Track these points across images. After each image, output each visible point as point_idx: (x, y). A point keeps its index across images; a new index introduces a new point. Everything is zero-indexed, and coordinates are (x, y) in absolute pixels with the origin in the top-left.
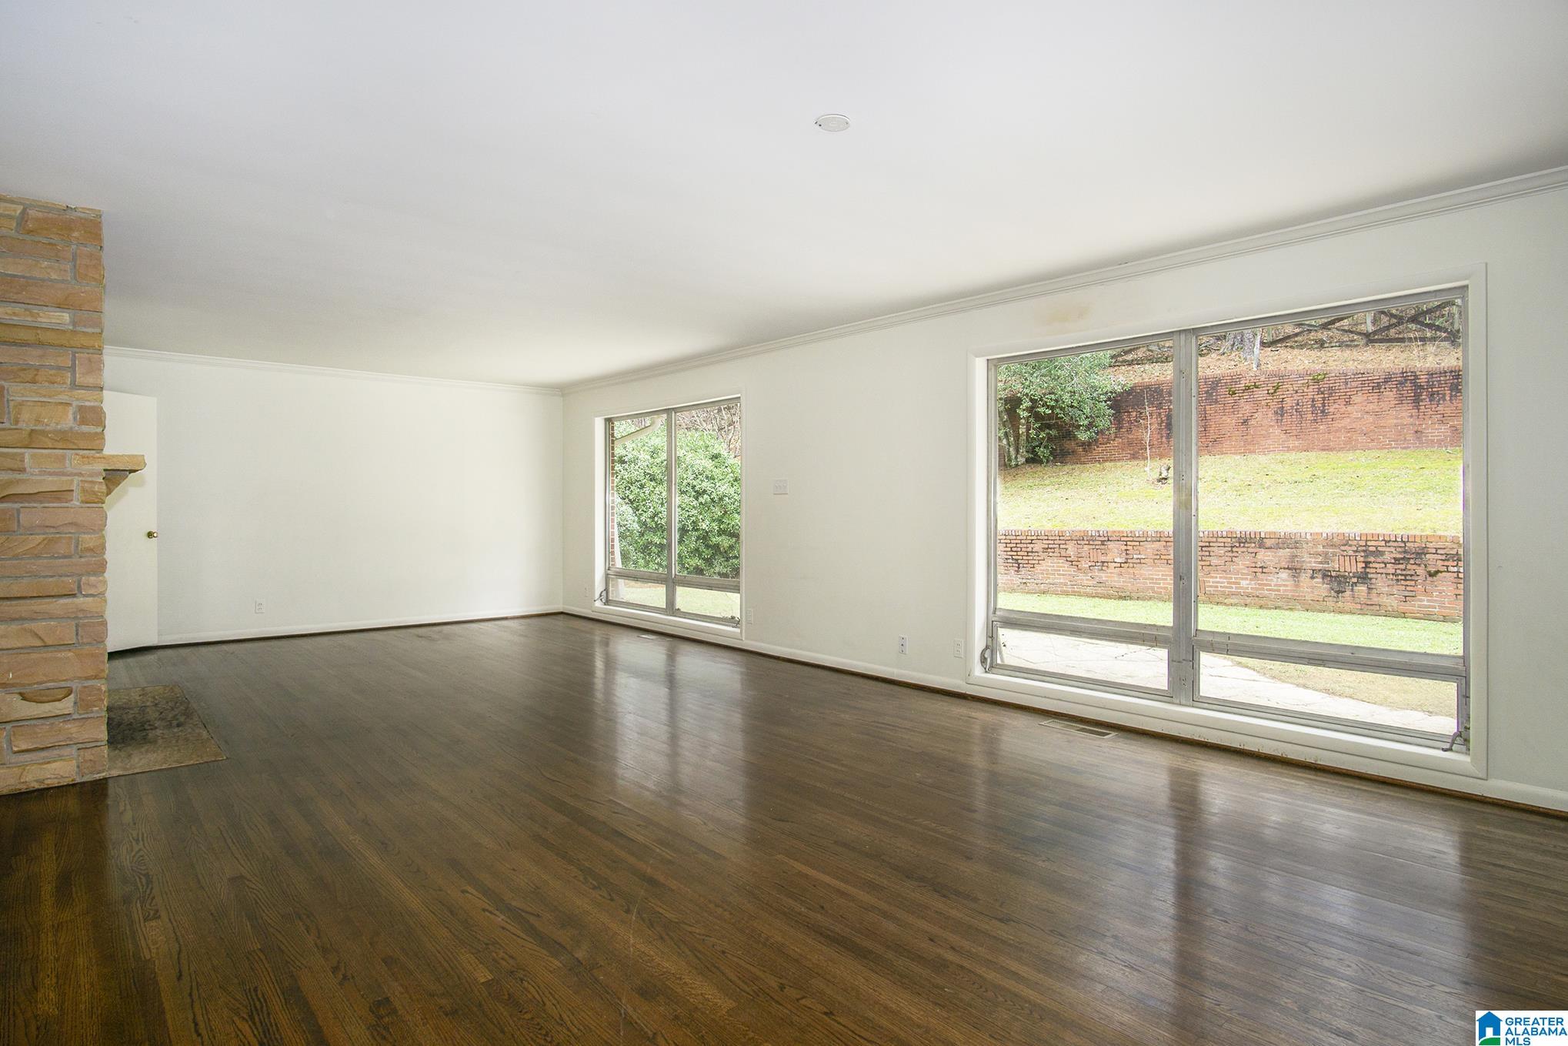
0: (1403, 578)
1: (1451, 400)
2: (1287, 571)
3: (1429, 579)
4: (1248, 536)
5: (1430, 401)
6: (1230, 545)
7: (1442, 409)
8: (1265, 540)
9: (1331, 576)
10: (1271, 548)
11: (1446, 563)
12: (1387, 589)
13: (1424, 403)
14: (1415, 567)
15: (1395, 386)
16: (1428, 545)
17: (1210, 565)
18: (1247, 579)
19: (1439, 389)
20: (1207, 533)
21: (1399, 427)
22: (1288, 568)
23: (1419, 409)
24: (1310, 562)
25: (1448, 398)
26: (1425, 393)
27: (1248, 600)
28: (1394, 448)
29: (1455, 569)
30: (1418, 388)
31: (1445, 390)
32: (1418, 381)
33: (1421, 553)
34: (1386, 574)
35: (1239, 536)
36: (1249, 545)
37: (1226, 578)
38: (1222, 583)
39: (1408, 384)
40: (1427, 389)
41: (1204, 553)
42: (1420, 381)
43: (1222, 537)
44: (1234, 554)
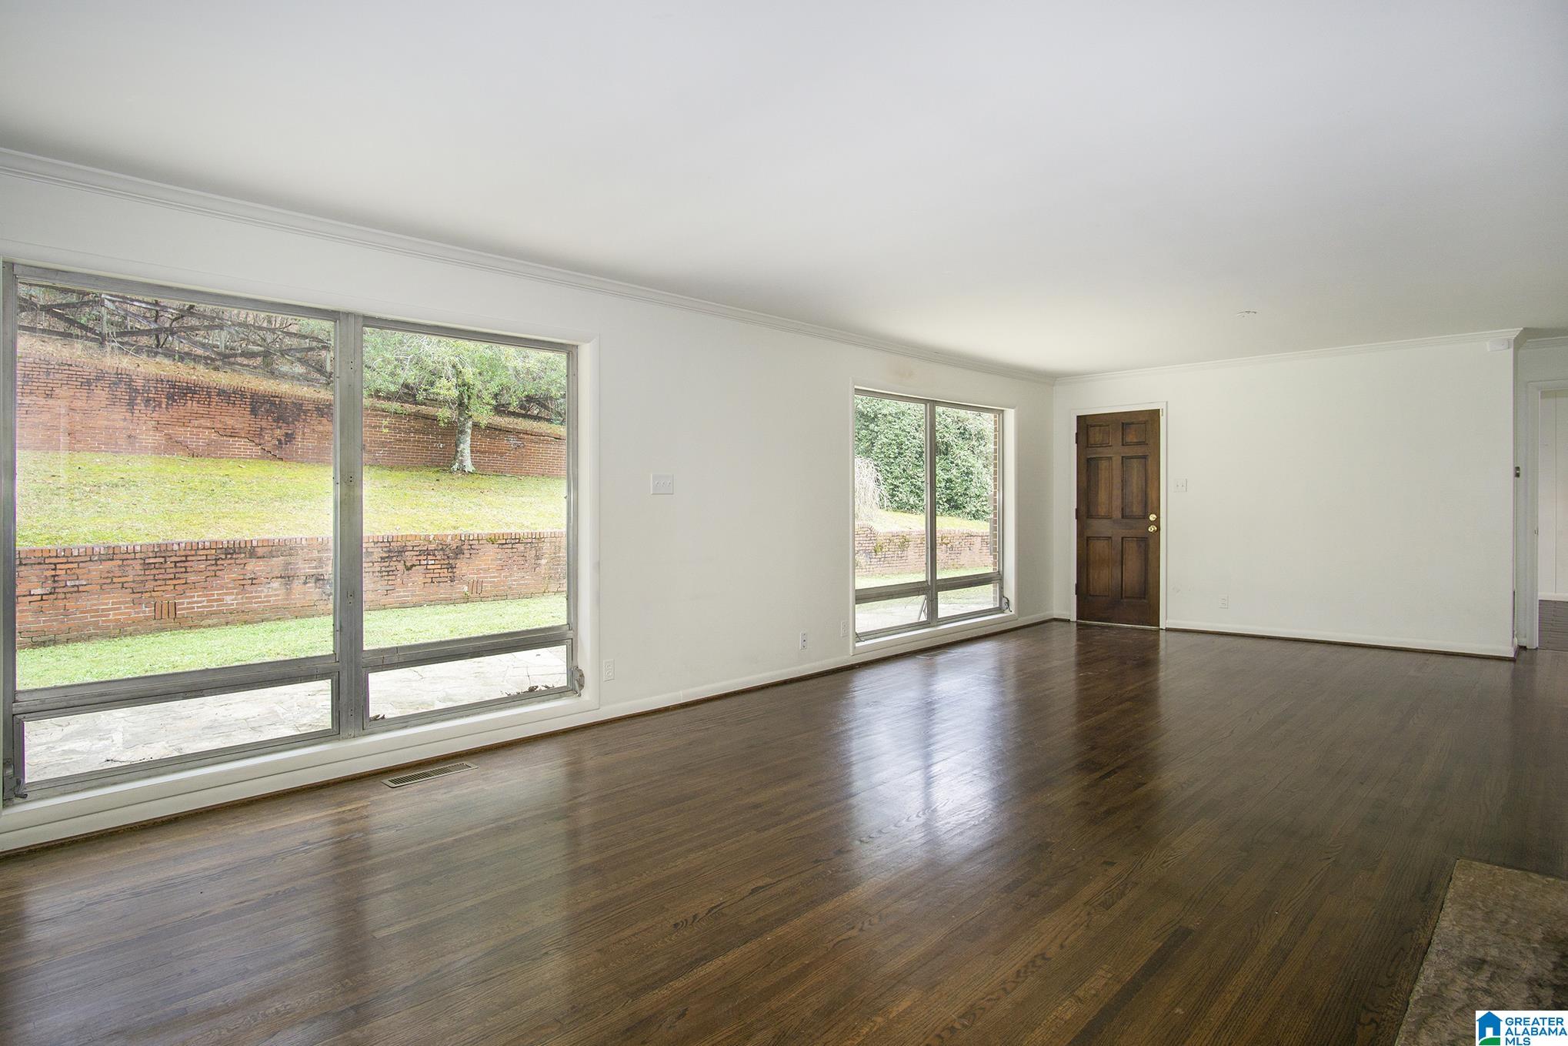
0: (386, 574)
1: (167, 408)
2: (280, 579)
3: (406, 572)
4: (237, 546)
5: (146, 406)
6: (214, 557)
7: (158, 416)
8: (256, 549)
9: (323, 580)
10: (264, 557)
11: (419, 558)
12: (372, 585)
13: (139, 408)
14: (396, 563)
15: (108, 385)
16: (408, 544)
17: (186, 583)
18: (232, 593)
19: (156, 396)
20: (183, 545)
21: (111, 430)
22: (281, 577)
23: (133, 413)
24: (304, 568)
25: (164, 406)
26: (139, 398)
27: (231, 618)
28: (103, 451)
29: (425, 562)
30: (133, 391)
31: (161, 398)
32: (133, 384)
33: (401, 551)
34: (373, 572)
35: (225, 546)
36: (237, 556)
37: (207, 595)
38: (200, 602)
39: (122, 385)
40: (143, 393)
41: (178, 570)
42: (136, 384)
43: (204, 549)
44: (217, 568)
